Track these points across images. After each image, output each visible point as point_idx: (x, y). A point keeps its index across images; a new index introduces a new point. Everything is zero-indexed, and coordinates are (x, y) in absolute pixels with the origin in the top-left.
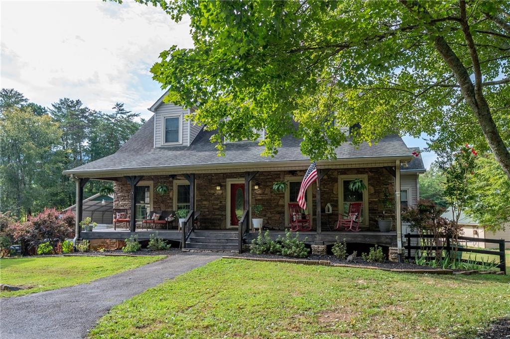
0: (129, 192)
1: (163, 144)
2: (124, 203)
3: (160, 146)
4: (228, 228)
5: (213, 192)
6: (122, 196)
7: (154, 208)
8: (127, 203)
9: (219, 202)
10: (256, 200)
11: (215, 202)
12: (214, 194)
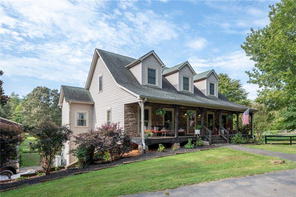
0: (136, 113)
1: (147, 84)
2: (132, 119)
3: (145, 85)
4: (187, 134)
5: (182, 116)
6: (131, 115)
7: (152, 123)
8: (135, 119)
9: (184, 121)
10: (198, 121)
11: (183, 121)
12: (182, 117)
